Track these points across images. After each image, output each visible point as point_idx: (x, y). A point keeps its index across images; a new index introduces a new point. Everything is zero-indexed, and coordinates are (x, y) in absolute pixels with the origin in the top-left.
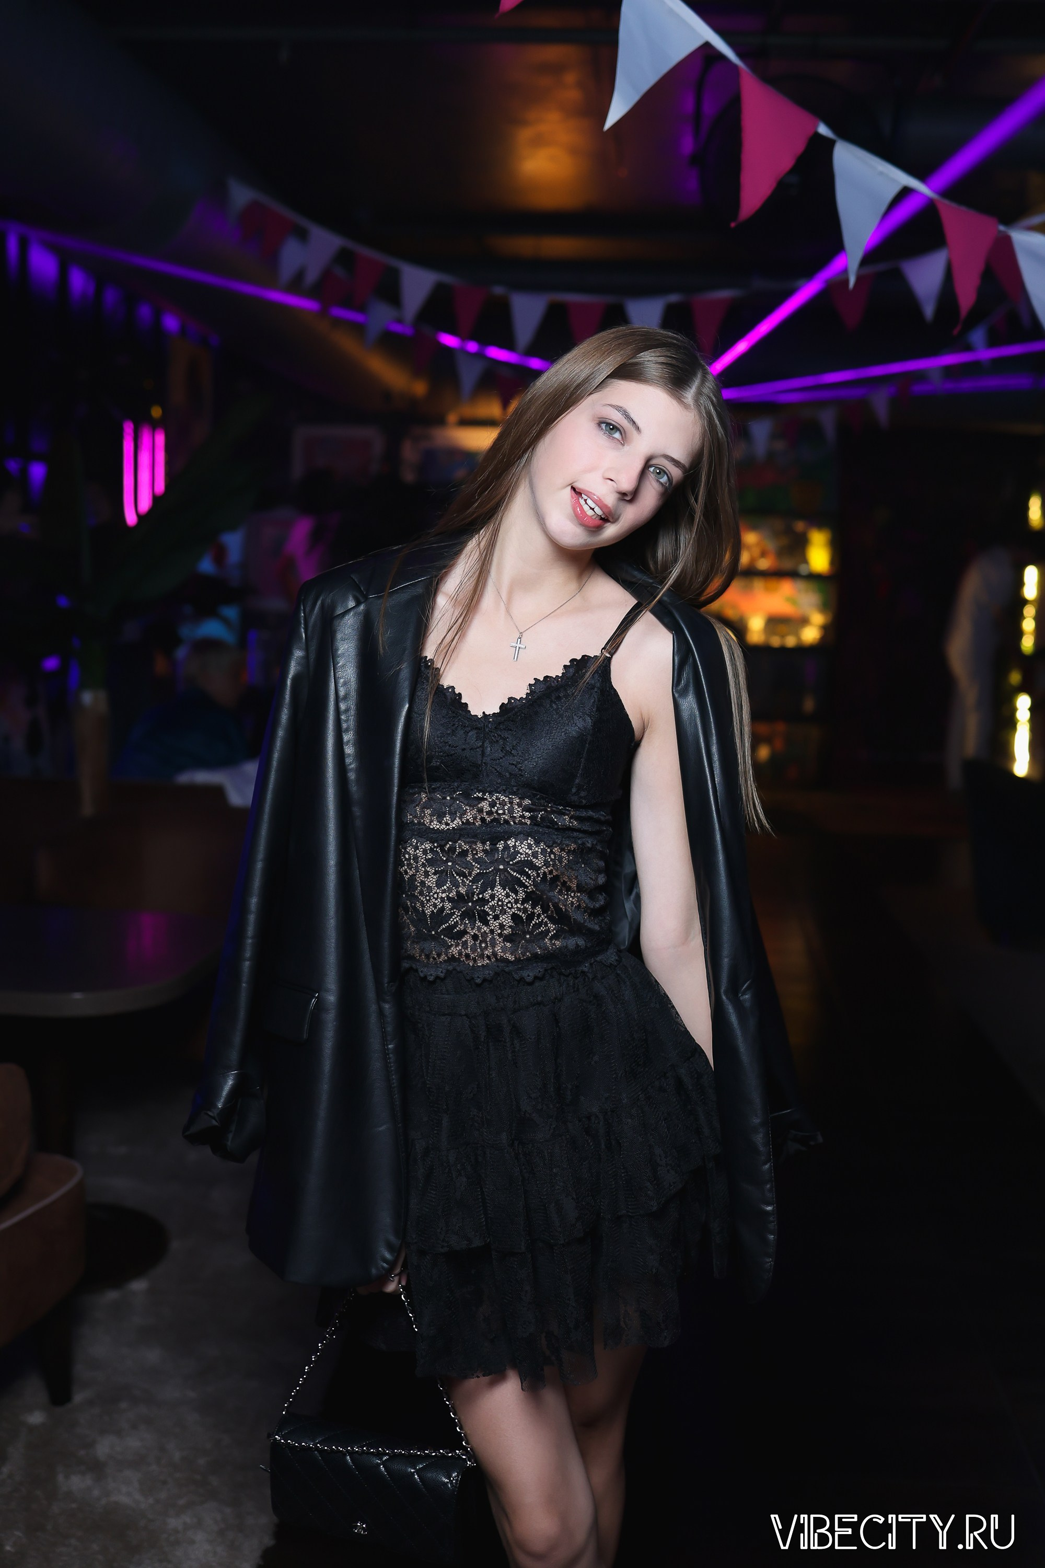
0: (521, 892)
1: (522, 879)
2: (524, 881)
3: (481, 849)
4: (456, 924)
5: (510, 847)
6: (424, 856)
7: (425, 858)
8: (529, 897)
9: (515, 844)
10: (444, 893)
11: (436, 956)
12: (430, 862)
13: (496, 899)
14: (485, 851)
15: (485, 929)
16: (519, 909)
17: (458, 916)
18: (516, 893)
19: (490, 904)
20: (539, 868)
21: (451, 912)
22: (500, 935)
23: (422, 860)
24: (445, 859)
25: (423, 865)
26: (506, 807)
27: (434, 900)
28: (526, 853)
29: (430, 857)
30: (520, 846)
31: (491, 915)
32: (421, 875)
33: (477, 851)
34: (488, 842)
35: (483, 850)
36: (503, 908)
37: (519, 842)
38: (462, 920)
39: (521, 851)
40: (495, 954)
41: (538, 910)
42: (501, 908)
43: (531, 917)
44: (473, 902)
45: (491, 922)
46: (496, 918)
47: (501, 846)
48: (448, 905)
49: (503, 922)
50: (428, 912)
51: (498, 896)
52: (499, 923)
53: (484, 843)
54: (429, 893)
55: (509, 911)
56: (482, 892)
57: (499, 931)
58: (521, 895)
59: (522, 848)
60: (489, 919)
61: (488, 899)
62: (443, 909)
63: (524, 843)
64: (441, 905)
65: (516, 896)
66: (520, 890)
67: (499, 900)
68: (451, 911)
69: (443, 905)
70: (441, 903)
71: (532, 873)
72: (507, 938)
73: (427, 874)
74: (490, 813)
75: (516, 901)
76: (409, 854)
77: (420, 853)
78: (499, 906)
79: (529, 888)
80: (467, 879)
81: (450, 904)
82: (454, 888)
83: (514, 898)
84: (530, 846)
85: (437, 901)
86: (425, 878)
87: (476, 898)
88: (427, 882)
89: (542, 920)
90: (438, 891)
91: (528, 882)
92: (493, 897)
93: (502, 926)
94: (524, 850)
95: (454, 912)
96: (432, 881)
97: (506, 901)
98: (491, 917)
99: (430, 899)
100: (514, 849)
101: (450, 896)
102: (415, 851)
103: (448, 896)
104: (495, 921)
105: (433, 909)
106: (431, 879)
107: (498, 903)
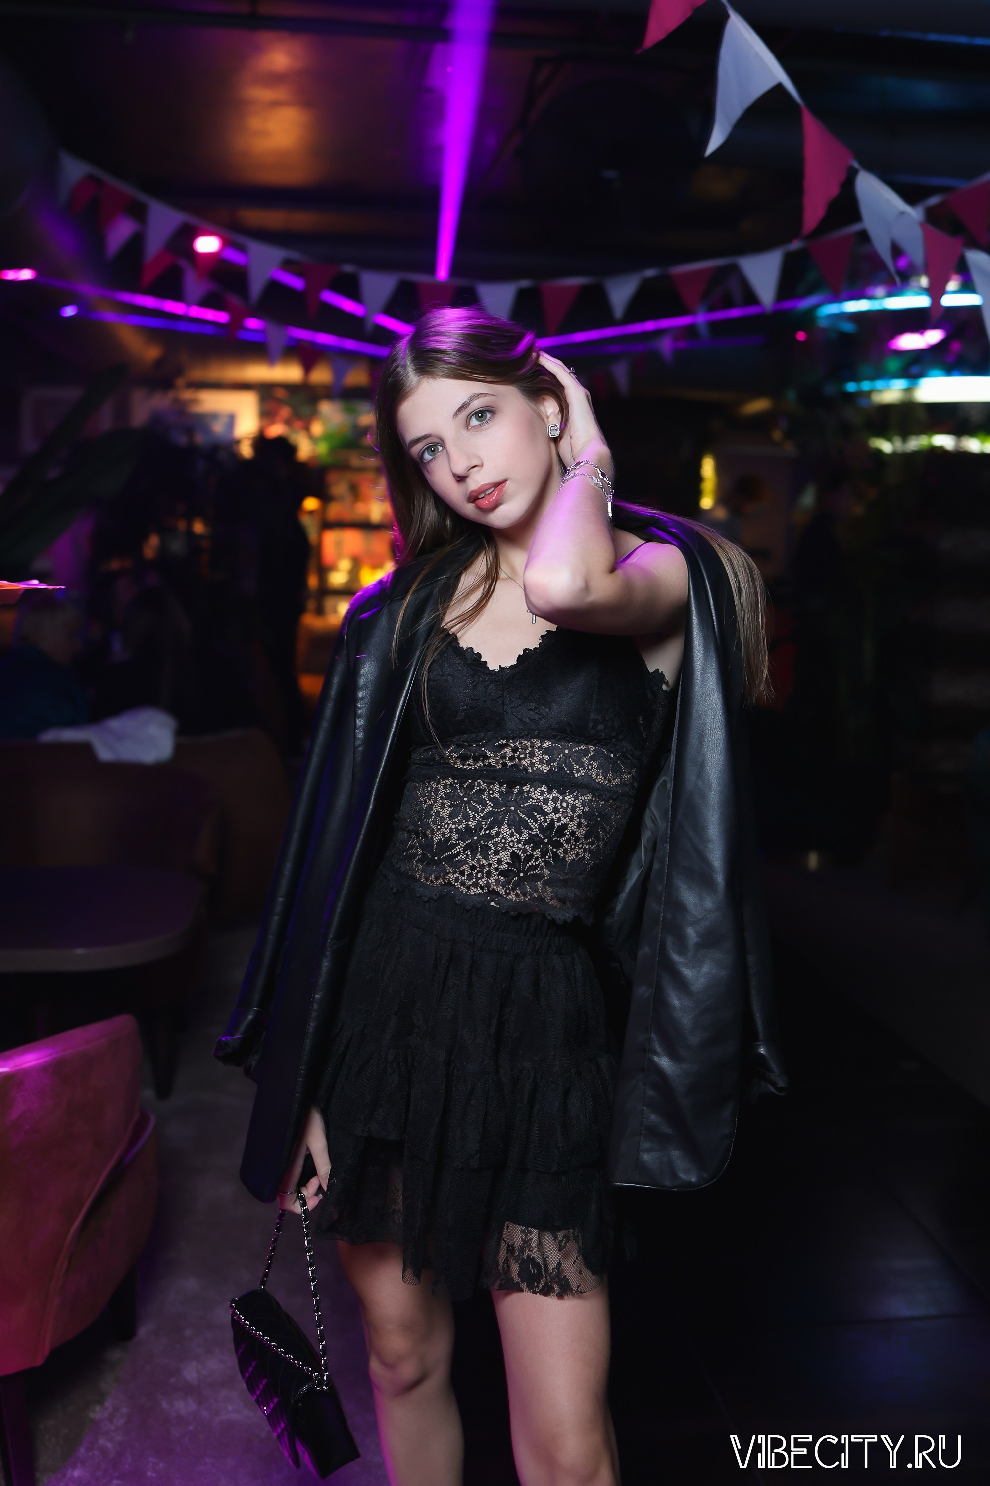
0: (525, 833)
1: (529, 821)
2: (530, 824)
3: (497, 790)
4: (459, 854)
5: (524, 792)
6: (444, 790)
7: (445, 791)
8: (531, 840)
9: (529, 790)
10: (454, 824)
11: (433, 880)
12: (448, 796)
13: (501, 836)
14: (501, 792)
15: (484, 862)
16: (519, 849)
17: (461, 847)
18: (520, 834)
19: (494, 840)
20: (548, 814)
21: (456, 843)
22: (496, 869)
23: (441, 793)
24: (462, 794)
25: (442, 798)
26: (527, 752)
27: (443, 830)
28: (538, 799)
29: (449, 791)
30: (534, 792)
31: (492, 850)
32: (438, 806)
33: (493, 792)
34: (506, 785)
35: (499, 792)
36: (505, 845)
37: (533, 788)
38: (464, 851)
39: (533, 797)
40: (488, 885)
41: (537, 853)
42: (503, 845)
43: (529, 858)
44: (479, 836)
45: (491, 856)
46: (497, 853)
47: (516, 790)
48: (455, 836)
49: (501, 858)
50: (436, 839)
51: (503, 834)
52: (498, 859)
53: (501, 785)
54: (441, 823)
55: (510, 849)
56: (490, 828)
57: (496, 866)
58: (525, 836)
59: (535, 794)
60: (490, 853)
61: (494, 835)
62: (450, 838)
63: (538, 790)
64: (449, 835)
65: (520, 836)
66: (525, 831)
67: (503, 838)
68: (456, 841)
69: (451, 835)
70: (449, 833)
71: (540, 817)
72: (502, 873)
73: (443, 806)
74: (512, 759)
75: (519, 841)
76: (432, 787)
77: (442, 787)
78: (502, 843)
79: (534, 830)
80: (478, 815)
81: (457, 835)
82: (464, 821)
83: (517, 838)
84: (542, 793)
85: (446, 831)
86: (441, 809)
87: (483, 832)
88: (441, 813)
89: (539, 864)
90: (449, 822)
91: (534, 825)
92: (498, 834)
93: (500, 862)
94: (537, 795)
95: (459, 843)
96: (446, 812)
97: (510, 839)
98: (492, 852)
99: (441, 828)
100: (527, 794)
101: (459, 828)
102: (437, 785)
103: (456, 828)
104: (494, 856)
105: (441, 837)
106: (446, 811)
107: (501, 840)
